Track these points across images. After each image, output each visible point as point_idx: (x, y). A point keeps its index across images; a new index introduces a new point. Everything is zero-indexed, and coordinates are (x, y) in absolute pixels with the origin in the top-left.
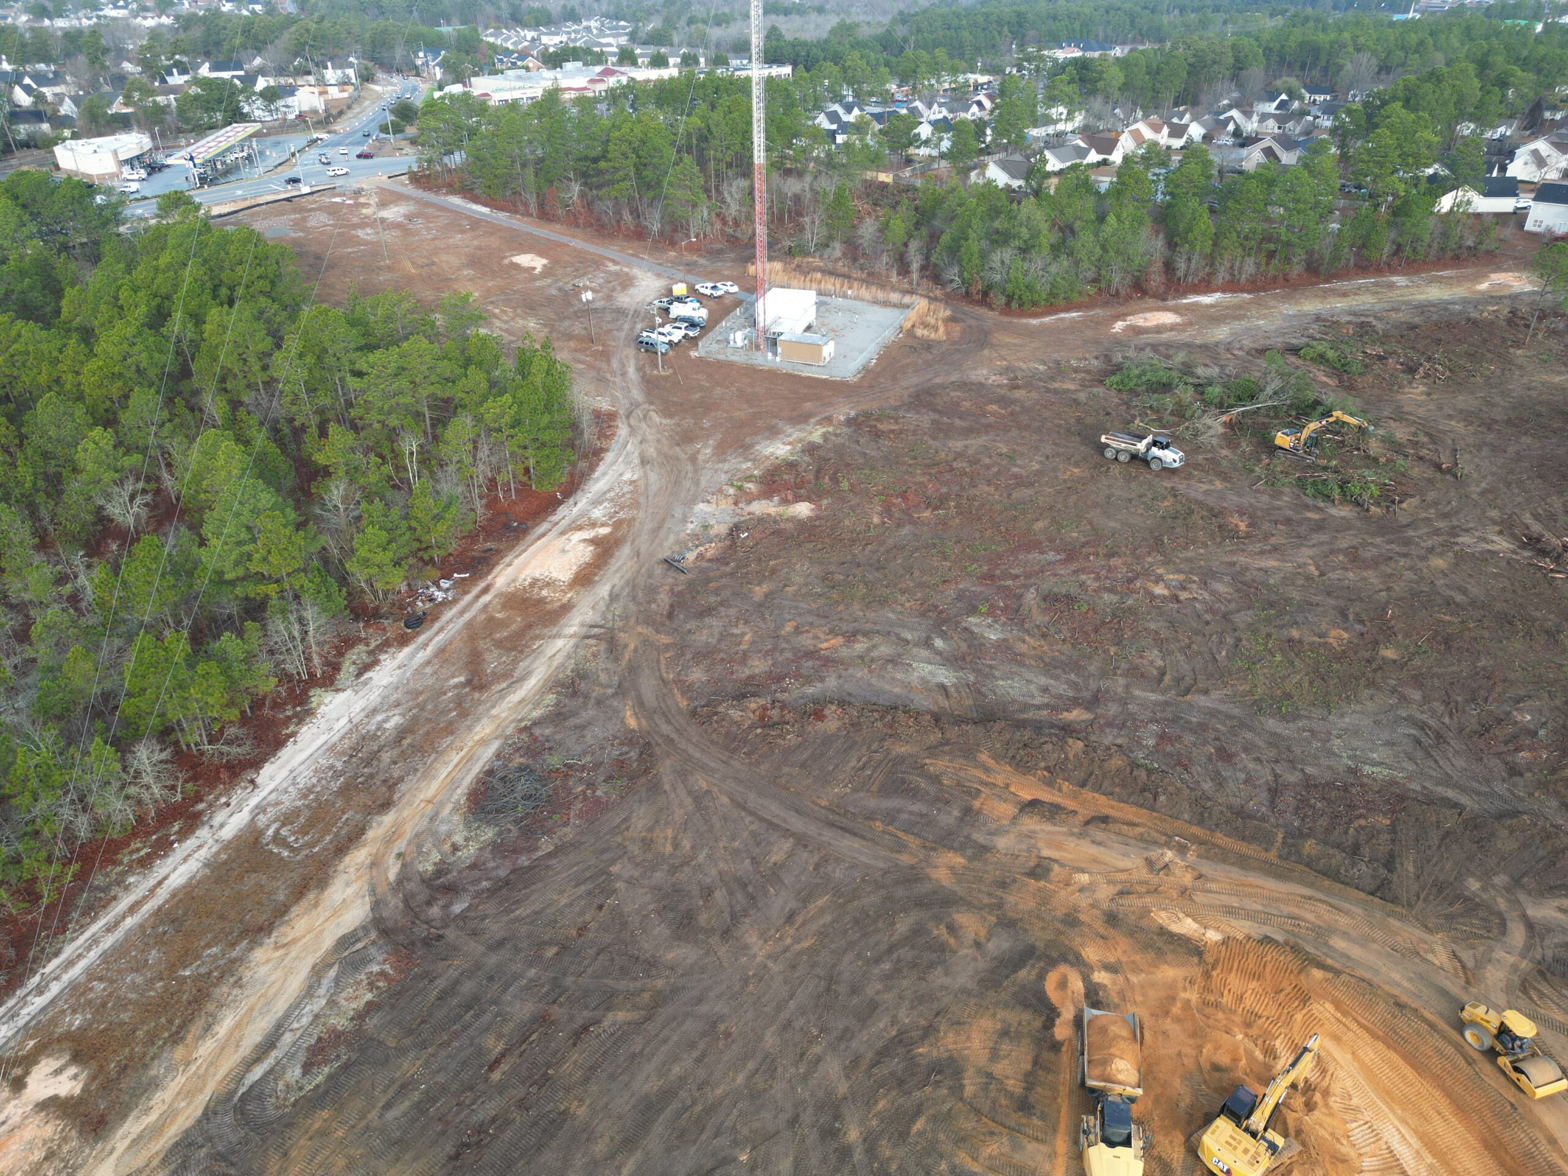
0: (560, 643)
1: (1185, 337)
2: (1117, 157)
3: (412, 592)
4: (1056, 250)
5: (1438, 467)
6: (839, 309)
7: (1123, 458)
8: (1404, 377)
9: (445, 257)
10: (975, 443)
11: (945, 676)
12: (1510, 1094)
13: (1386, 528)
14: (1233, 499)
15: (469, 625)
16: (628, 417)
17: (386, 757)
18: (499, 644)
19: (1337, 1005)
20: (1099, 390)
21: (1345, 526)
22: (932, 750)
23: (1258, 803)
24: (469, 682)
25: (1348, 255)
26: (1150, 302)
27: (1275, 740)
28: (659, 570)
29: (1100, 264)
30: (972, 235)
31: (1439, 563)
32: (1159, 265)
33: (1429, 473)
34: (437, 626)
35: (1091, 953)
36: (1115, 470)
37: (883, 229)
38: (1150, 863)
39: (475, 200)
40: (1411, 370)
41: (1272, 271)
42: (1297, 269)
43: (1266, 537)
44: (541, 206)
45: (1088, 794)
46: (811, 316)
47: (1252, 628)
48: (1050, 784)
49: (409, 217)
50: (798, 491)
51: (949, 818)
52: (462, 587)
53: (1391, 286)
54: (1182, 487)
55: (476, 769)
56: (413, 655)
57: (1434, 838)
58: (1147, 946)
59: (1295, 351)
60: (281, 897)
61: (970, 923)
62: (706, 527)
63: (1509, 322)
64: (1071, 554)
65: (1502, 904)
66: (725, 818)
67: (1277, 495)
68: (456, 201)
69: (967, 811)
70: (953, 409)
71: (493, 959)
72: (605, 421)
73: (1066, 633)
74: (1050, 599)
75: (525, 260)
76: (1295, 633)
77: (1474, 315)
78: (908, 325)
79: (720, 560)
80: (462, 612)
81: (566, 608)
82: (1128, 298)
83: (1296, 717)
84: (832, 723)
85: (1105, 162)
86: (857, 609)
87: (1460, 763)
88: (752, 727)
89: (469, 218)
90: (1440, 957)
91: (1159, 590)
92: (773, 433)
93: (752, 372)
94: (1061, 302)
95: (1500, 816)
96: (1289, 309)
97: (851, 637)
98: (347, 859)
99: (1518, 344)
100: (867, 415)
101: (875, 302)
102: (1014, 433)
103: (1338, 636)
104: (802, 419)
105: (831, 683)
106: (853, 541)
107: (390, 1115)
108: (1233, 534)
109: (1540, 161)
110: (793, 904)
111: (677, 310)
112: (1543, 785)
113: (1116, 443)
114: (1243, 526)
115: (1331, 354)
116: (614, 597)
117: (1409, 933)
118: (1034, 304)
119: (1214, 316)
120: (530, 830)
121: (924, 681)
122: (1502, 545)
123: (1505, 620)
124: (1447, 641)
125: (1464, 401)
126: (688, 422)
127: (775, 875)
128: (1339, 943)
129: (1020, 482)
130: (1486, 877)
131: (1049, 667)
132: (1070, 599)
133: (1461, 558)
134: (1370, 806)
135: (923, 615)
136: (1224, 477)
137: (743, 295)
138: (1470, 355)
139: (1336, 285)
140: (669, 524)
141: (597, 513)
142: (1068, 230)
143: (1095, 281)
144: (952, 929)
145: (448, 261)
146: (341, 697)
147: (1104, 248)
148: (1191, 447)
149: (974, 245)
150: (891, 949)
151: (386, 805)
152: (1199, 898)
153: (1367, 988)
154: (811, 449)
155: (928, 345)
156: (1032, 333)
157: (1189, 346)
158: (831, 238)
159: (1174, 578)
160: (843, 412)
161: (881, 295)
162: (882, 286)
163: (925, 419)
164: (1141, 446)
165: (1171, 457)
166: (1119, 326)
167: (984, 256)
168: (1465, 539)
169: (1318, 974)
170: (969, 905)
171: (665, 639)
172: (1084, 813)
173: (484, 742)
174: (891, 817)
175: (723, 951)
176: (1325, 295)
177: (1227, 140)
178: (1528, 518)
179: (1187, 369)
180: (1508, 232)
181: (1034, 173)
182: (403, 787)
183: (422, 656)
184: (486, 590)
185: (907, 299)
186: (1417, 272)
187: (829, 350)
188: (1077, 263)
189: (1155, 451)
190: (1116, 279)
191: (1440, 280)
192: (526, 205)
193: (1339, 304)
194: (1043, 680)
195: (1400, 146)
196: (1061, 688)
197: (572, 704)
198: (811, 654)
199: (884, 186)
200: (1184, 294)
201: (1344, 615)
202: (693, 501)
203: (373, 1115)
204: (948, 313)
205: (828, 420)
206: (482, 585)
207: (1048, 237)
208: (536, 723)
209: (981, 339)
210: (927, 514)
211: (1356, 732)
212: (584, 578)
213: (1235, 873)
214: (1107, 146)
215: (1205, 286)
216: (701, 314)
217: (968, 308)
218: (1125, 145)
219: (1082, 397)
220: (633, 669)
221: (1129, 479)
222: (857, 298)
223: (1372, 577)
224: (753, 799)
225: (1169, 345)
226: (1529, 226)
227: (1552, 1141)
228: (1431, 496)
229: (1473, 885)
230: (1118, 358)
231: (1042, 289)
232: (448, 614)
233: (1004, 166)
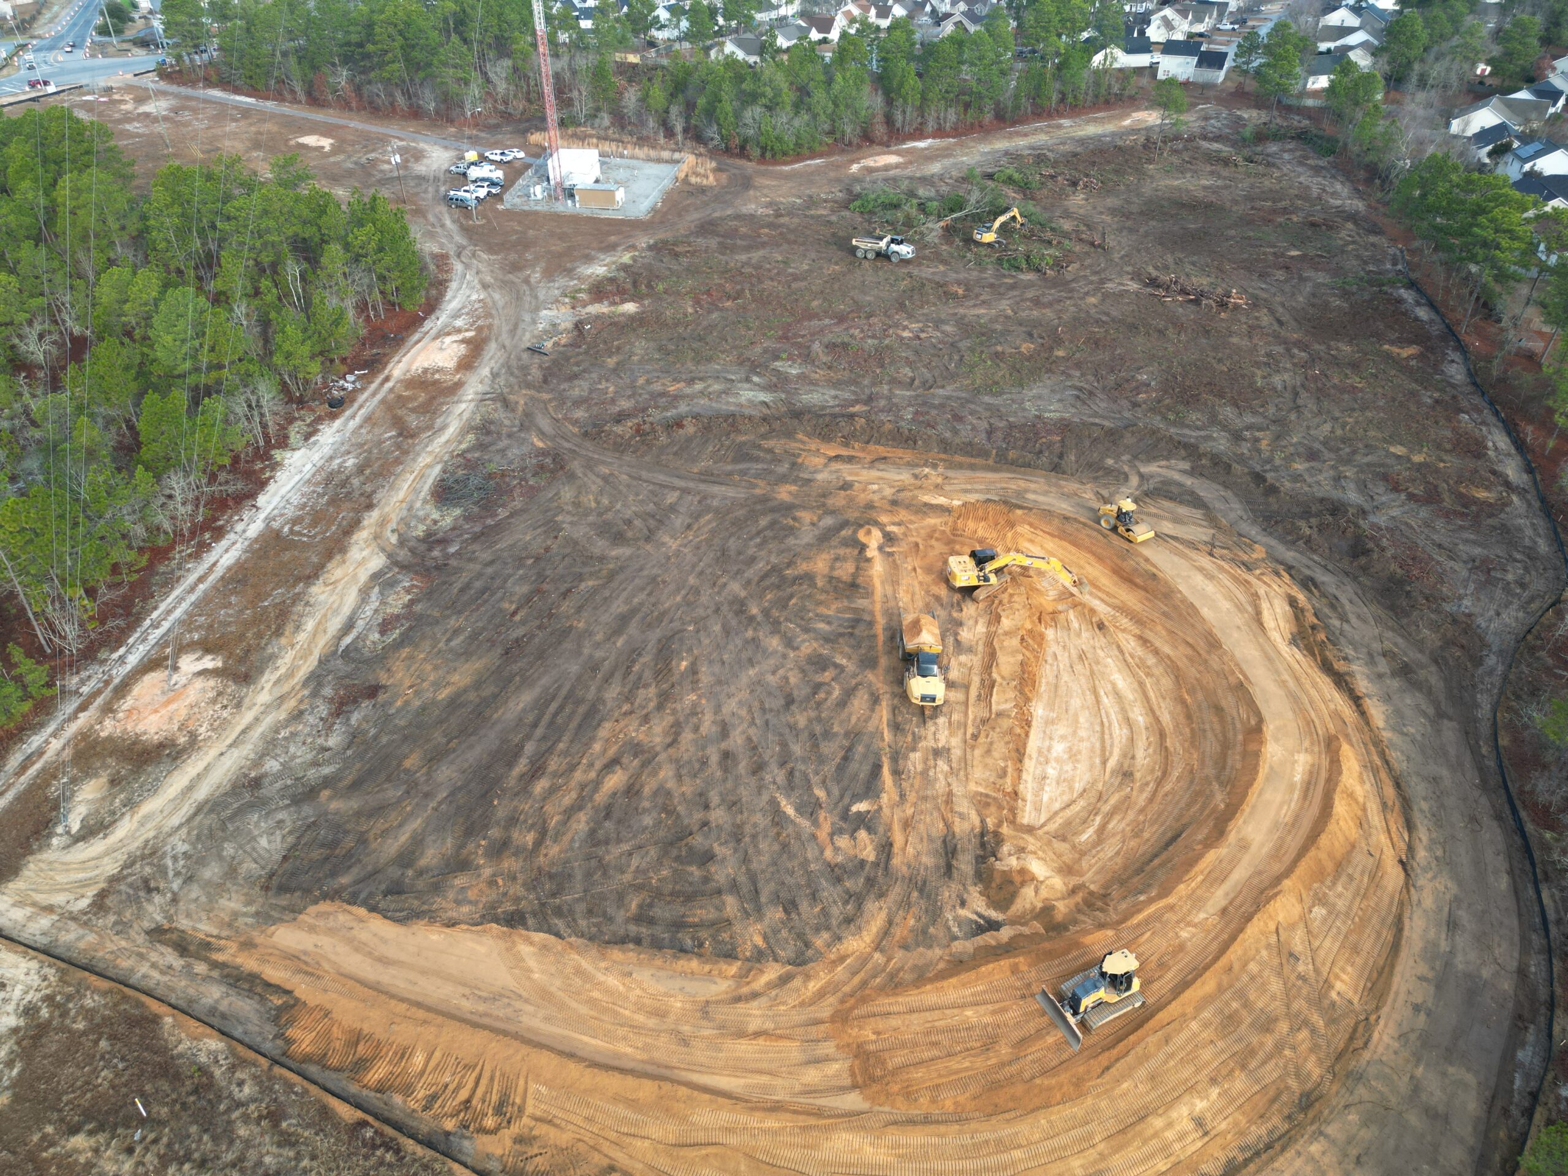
0: (463, 406)
1: (908, 172)
2: (834, 35)
3: (325, 385)
4: (797, 107)
5: (1092, 244)
6: (619, 167)
7: (870, 256)
8: (1069, 189)
9: (227, 143)
10: (756, 255)
11: (763, 396)
12: (1126, 545)
13: (1059, 283)
14: (953, 276)
15: (383, 401)
16: (459, 256)
17: (356, 482)
18: (413, 410)
19: (1031, 525)
20: (846, 213)
21: (1030, 285)
22: (764, 437)
23: (980, 439)
24: (400, 435)
25: (1025, 104)
26: (878, 148)
27: (989, 407)
28: (525, 356)
29: (833, 118)
30: (725, 97)
31: (1093, 300)
32: (880, 118)
33: (1087, 248)
34: (356, 405)
35: (884, 519)
36: (866, 264)
37: (643, 100)
38: (916, 476)
39: (237, 91)
40: (1074, 184)
41: (969, 120)
42: (988, 117)
43: (977, 296)
44: (309, 94)
45: (872, 447)
46: (596, 172)
47: (972, 350)
48: (846, 445)
49: (176, 110)
50: (623, 295)
51: (783, 468)
52: (367, 380)
53: (1060, 127)
54: (916, 272)
55: (430, 481)
56: (345, 424)
57: (1087, 443)
58: (917, 512)
59: (990, 176)
60: (315, 559)
61: (806, 516)
62: (554, 325)
63: (1144, 146)
64: (841, 319)
65: (1126, 468)
66: (628, 486)
67: (983, 270)
68: (216, 93)
69: (793, 464)
70: (733, 233)
71: (490, 570)
72: (442, 260)
73: (844, 365)
74: (831, 347)
75: (311, 140)
76: (999, 348)
77: (1120, 143)
78: (682, 175)
79: (573, 345)
80: (374, 394)
81: (459, 385)
82: (859, 147)
83: (1001, 393)
84: (690, 429)
85: (825, 41)
86: (690, 365)
87: (1103, 405)
88: (632, 437)
89: (236, 108)
90: (1089, 495)
91: (906, 334)
92: (588, 259)
93: (557, 218)
94: (805, 151)
95: (1126, 427)
96: (985, 148)
97: (691, 381)
98: (355, 537)
99: (1150, 161)
100: (665, 242)
101: (649, 159)
102: (785, 246)
103: (1026, 347)
104: (612, 248)
105: (683, 408)
106: (676, 325)
107: (453, 644)
108: (955, 296)
109: (1168, 24)
110: (688, 521)
111: (474, 173)
112: (1152, 410)
113: (863, 244)
114: (960, 292)
115: (1016, 176)
116: (495, 375)
117: (1071, 486)
118: (785, 154)
119: (929, 156)
120: (488, 506)
121: (749, 401)
122: (1133, 286)
123: (1133, 328)
124: (1096, 343)
125: (1111, 202)
126: (513, 256)
127: (672, 508)
128: (1031, 496)
129: (796, 278)
130: (1117, 458)
131: (837, 384)
132: (845, 346)
133: (1106, 296)
134: (1049, 432)
135: (741, 364)
136: (944, 262)
137: (530, 160)
138: (1116, 172)
139: (1019, 128)
140: (522, 326)
141: (459, 323)
142: (803, 92)
143: (831, 132)
144: (794, 519)
145: (232, 146)
146: (298, 454)
147: (836, 105)
148: (920, 244)
149: (728, 106)
150: (758, 533)
151: (370, 507)
152: (947, 488)
153: (1047, 514)
154: (625, 268)
155: (702, 190)
156: (787, 177)
157: (911, 178)
158: (598, 109)
159: (915, 326)
160: (643, 241)
161: (653, 153)
162: (654, 147)
163: (713, 242)
164: (883, 244)
165: (905, 250)
166: (855, 168)
167: (738, 115)
168: (1109, 285)
169: (1019, 512)
170: (804, 508)
171: (545, 396)
172: (869, 458)
173: (429, 466)
174: (743, 473)
175: (648, 547)
176: (1011, 136)
177: (925, 19)
178: (1151, 269)
179: (912, 194)
180: (1144, 81)
181: (765, 48)
182: (378, 496)
183: (352, 424)
184: (387, 379)
185: (677, 156)
186: (1078, 115)
187: (620, 195)
188: (815, 116)
189: (894, 247)
190: (848, 130)
191: (1095, 120)
192: (293, 92)
193: (1022, 142)
194: (833, 392)
195: (1059, 13)
196: (847, 395)
197: (487, 439)
198: (663, 394)
199: (634, 66)
200: (903, 141)
201: (1031, 335)
202: (537, 309)
203: (441, 645)
204: (714, 164)
205: (633, 247)
206: (381, 377)
207: (788, 97)
208: (465, 451)
209: (746, 183)
210: (729, 304)
211: (1040, 397)
212: (466, 364)
213: (969, 473)
214: (825, 25)
215: (919, 134)
216: (498, 174)
217: (730, 161)
218: (840, 22)
219: (834, 218)
220: (527, 415)
221: (876, 270)
222: (633, 157)
223: (1049, 313)
224: (644, 474)
225: (895, 180)
226: (1161, 76)
227: (1147, 560)
228: (1088, 262)
229: (1110, 462)
230: (857, 189)
231: (790, 140)
232: (362, 398)
233: (740, 44)
